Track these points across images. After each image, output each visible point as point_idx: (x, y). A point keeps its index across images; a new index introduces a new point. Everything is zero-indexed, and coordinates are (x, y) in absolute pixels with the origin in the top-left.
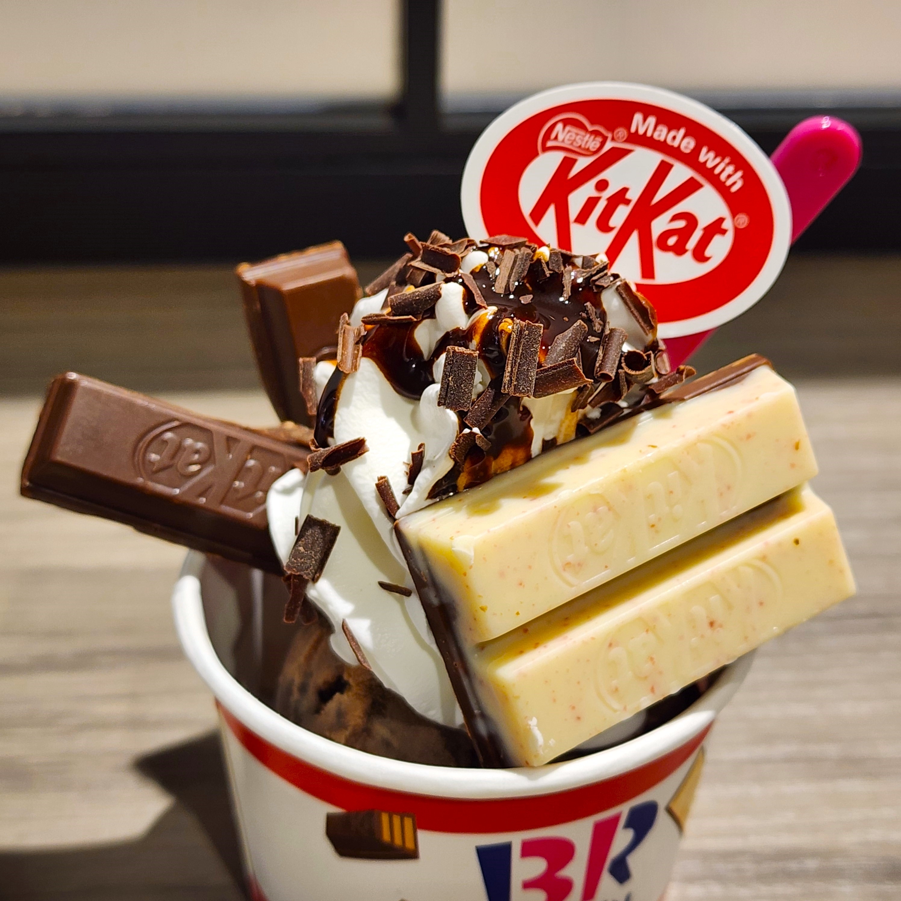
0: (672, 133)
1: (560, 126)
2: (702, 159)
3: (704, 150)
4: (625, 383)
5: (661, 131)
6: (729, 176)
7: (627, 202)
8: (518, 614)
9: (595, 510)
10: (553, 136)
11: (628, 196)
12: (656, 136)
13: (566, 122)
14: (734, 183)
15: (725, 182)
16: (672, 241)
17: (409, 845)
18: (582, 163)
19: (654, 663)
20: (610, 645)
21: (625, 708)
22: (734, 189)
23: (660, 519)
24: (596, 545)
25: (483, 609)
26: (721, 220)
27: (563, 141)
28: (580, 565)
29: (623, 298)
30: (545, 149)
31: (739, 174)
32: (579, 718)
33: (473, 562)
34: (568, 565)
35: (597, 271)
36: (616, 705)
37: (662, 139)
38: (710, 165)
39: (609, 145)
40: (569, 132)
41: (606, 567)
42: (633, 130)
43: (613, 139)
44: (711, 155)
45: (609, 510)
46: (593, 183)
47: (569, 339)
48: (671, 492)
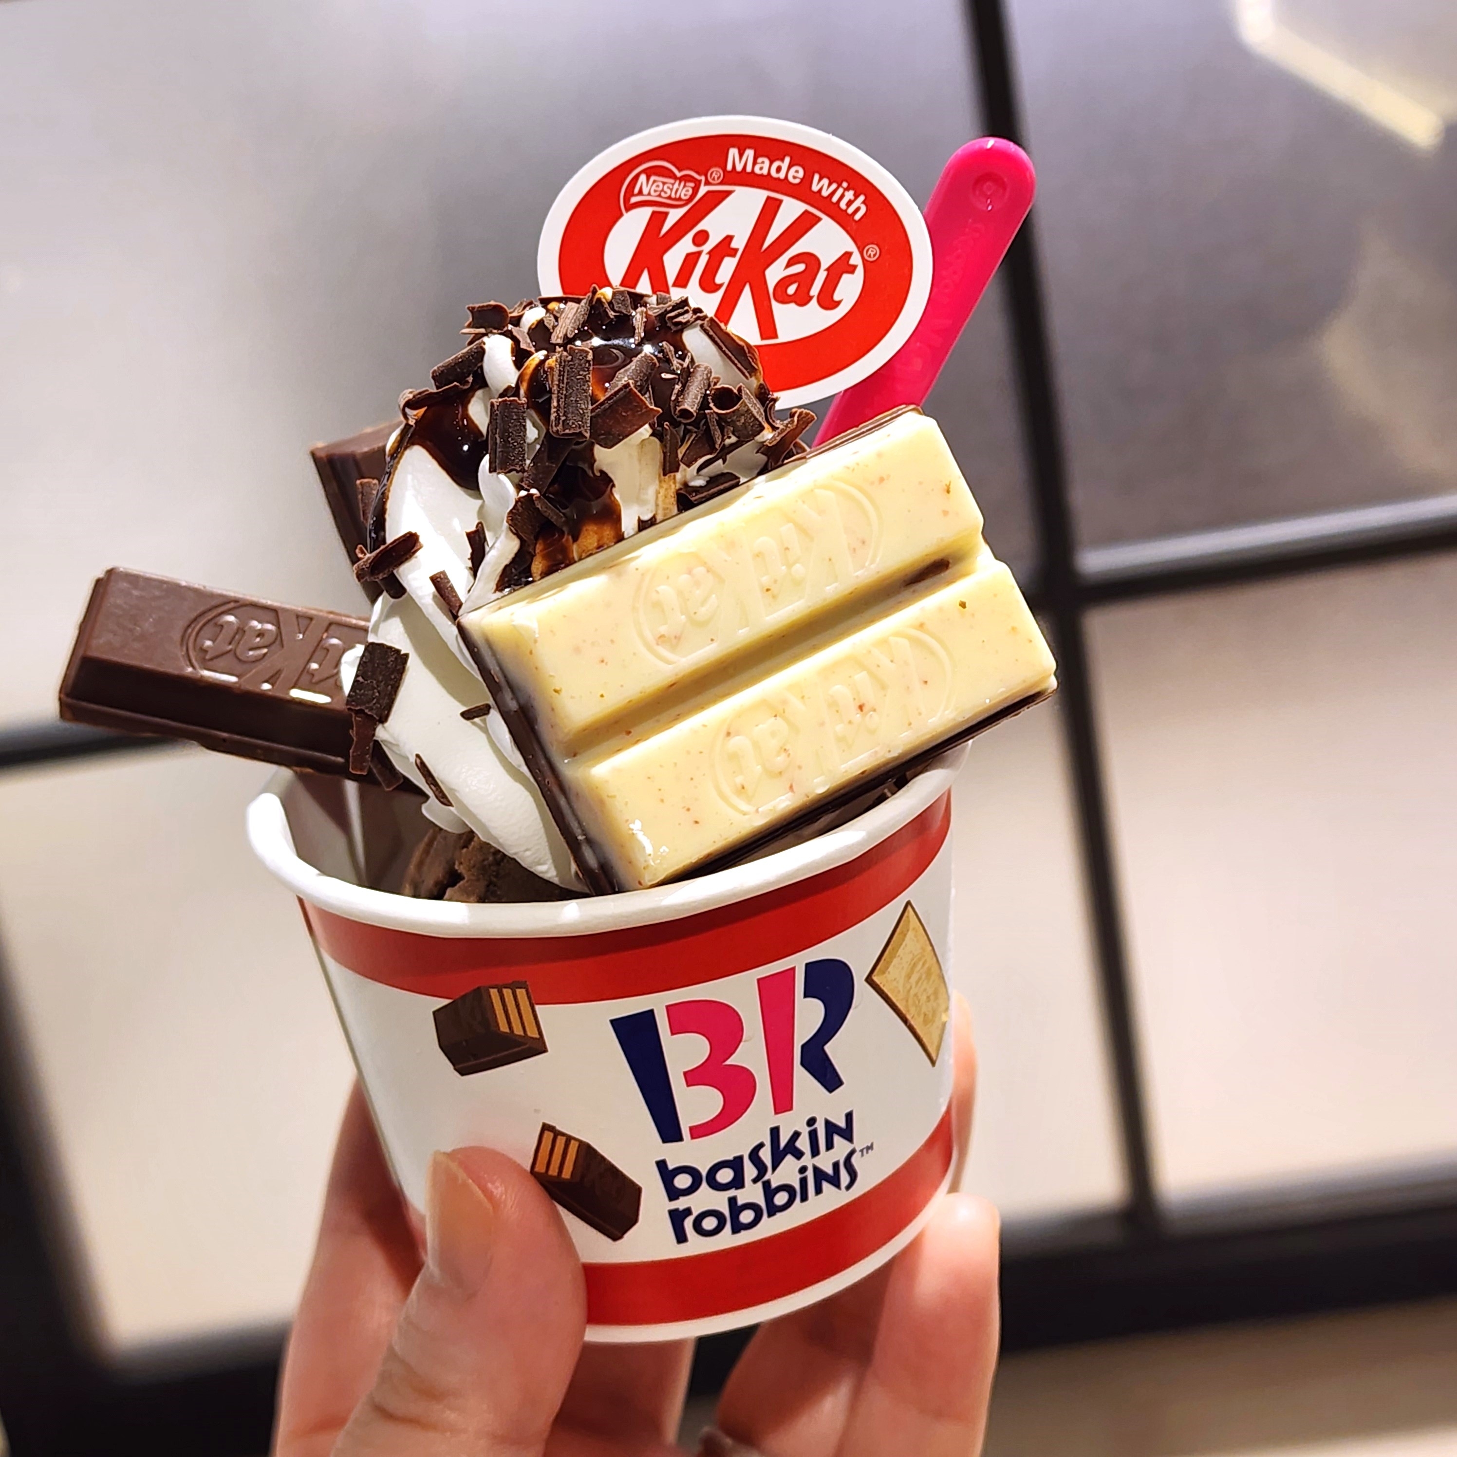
0: (776, 164)
1: (643, 178)
2: (815, 188)
3: (816, 177)
4: (717, 427)
5: (763, 162)
6: (850, 203)
7: (733, 252)
8: (602, 696)
9: (690, 572)
10: (636, 190)
11: (734, 245)
12: (757, 170)
13: (649, 172)
14: (858, 210)
15: (846, 211)
16: (791, 290)
17: (532, 1033)
18: (674, 215)
19: (789, 755)
20: (728, 734)
21: (757, 811)
22: (858, 217)
23: (775, 581)
24: (695, 613)
25: (556, 691)
26: (848, 255)
27: (649, 194)
28: (678, 638)
29: (710, 337)
30: (630, 207)
31: (862, 198)
32: (697, 822)
33: (537, 636)
34: (661, 639)
35: (674, 307)
36: (744, 806)
37: (765, 172)
39: (703, 190)
40: (654, 181)
41: (712, 640)
42: (729, 167)
43: (707, 183)
44: (825, 181)
45: (708, 571)
46: (690, 236)
47: (632, 372)
48: (787, 549)
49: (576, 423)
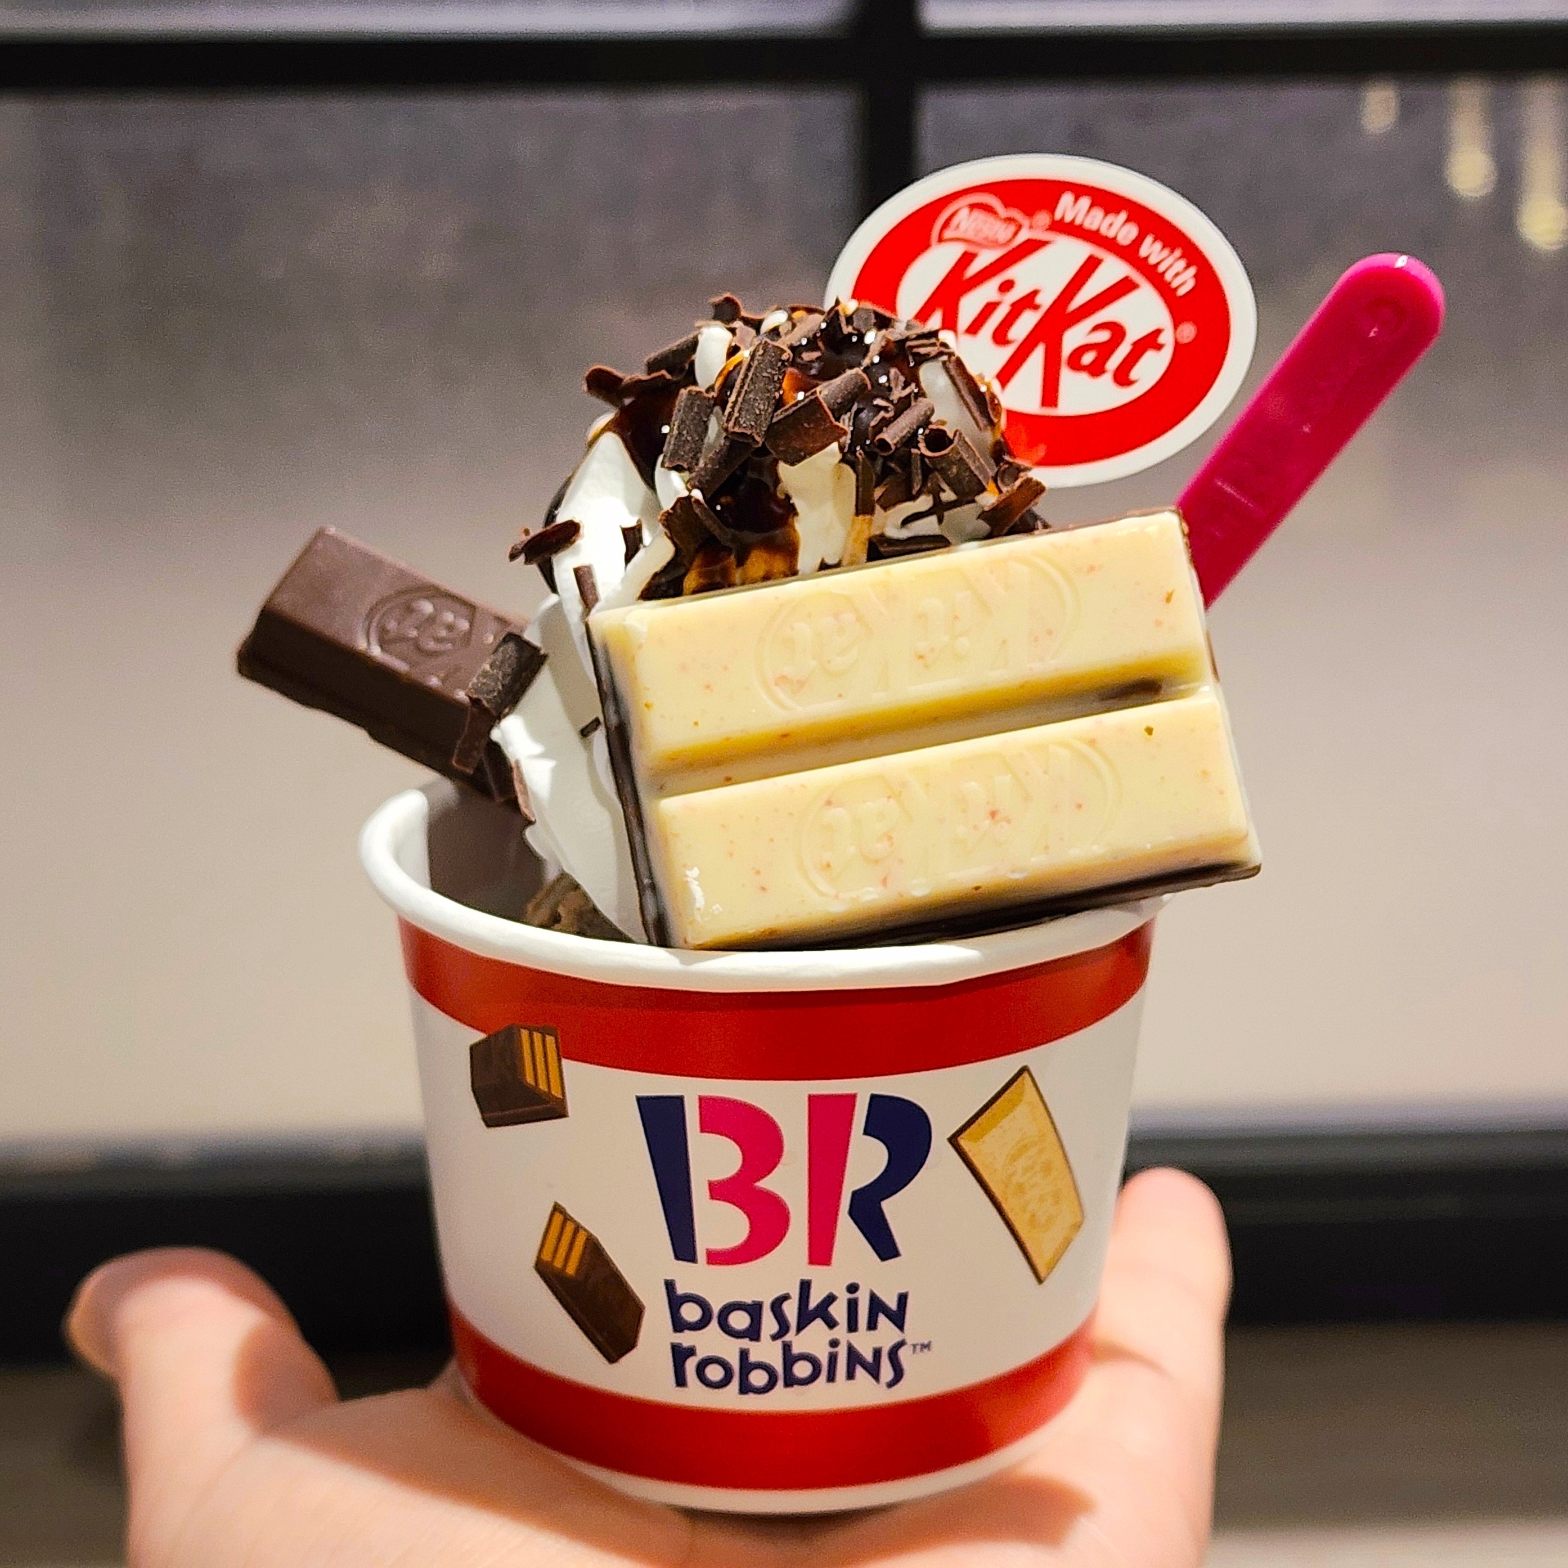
0: (1110, 218)
1: (964, 212)
2: (1144, 252)
3: (1149, 239)
4: (919, 471)
5: (1094, 217)
6: (1177, 275)
7: (1036, 307)
8: (696, 723)
9: (836, 616)
10: (954, 224)
11: (1039, 300)
12: (1087, 224)
13: (973, 207)
14: (1182, 284)
15: (1170, 283)
16: (1088, 358)
17: (556, 1092)
18: (985, 259)
19: (892, 844)
20: (829, 803)
21: (837, 897)
22: (1181, 292)
23: (932, 650)
24: (829, 662)
25: (647, 705)
26: (1158, 332)
27: (966, 231)
28: (802, 684)
30: (940, 240)
31: (1192, 271)
32: (763, 889)
33: (642, 641)
34: (782, 680)
35: (917, 335)
36: (823, 886)
37: (1094, 228)
38: (1152, 261)
39: (1024, 235)
40: (975, 219)
41: (840, 696)
42: (1058, 216)
43: (1030, 228)
44: (1158, 245)
45: (858, 620)
46: (994, 283)
48: (956, 618)
49: (748, 423)
